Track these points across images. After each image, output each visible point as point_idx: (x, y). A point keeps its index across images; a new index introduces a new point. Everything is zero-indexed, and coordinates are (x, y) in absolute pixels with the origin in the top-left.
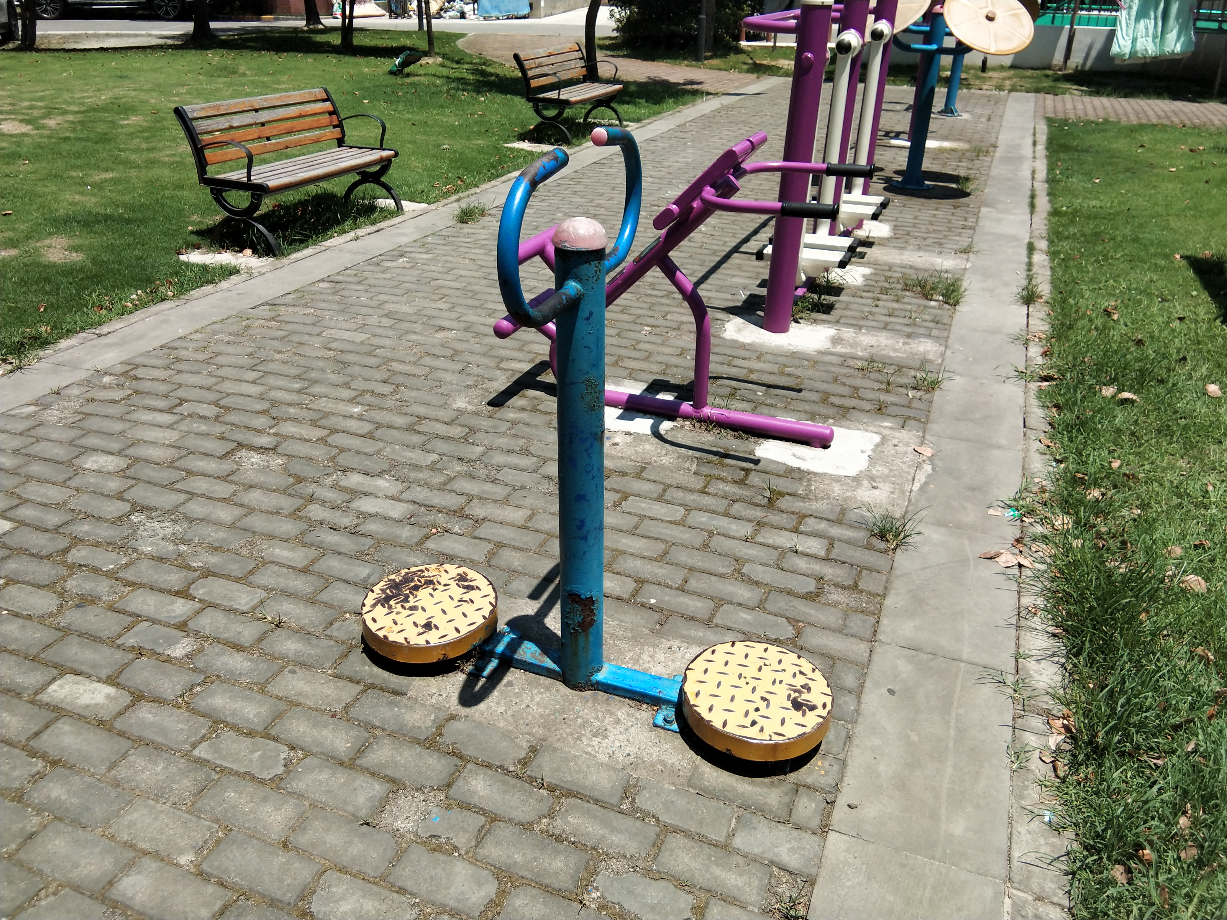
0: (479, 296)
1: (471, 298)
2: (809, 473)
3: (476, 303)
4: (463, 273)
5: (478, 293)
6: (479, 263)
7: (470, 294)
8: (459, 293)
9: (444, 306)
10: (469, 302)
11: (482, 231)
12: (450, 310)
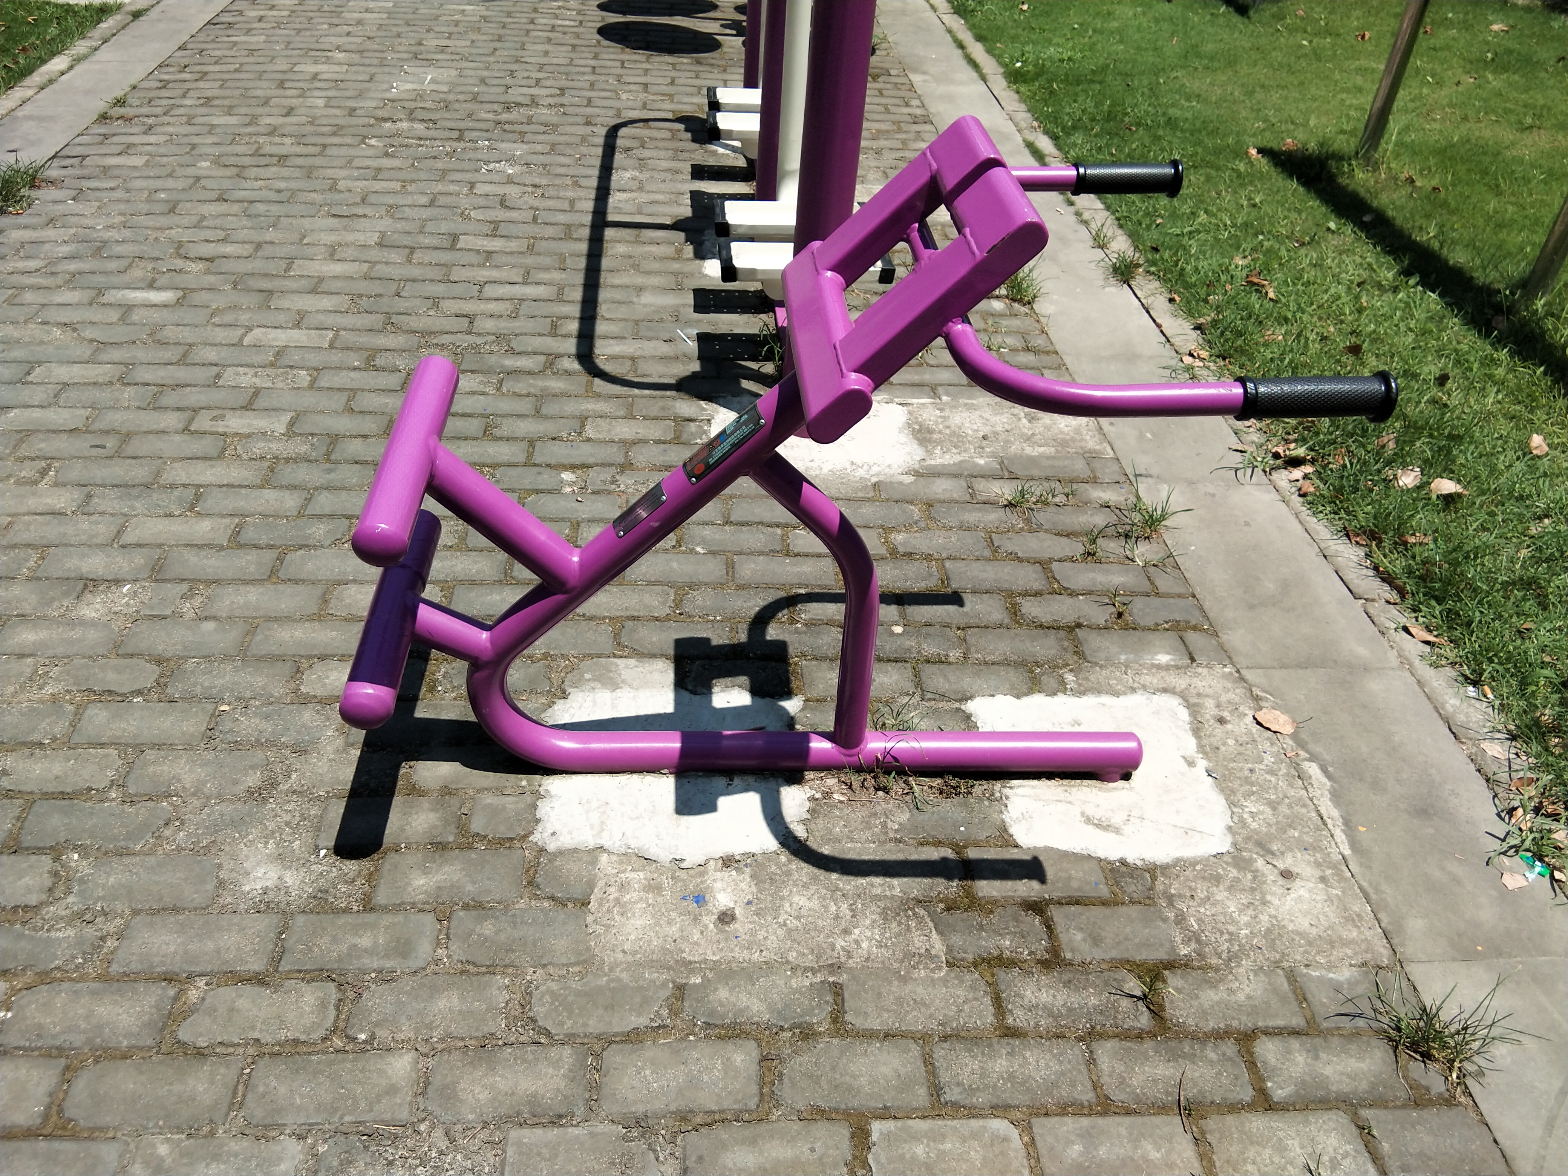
0: (137, 446)
1: (118, 454)
2: (1152, 870)
3: (140, 473)
4: (63, 373)
5: (129, 435)
6: (88, 333)
7: (111, 443)
8: (82, 445)
9: (64, 500)
10: (118, 471)
11: (50, 233)
12: (85, 508)
